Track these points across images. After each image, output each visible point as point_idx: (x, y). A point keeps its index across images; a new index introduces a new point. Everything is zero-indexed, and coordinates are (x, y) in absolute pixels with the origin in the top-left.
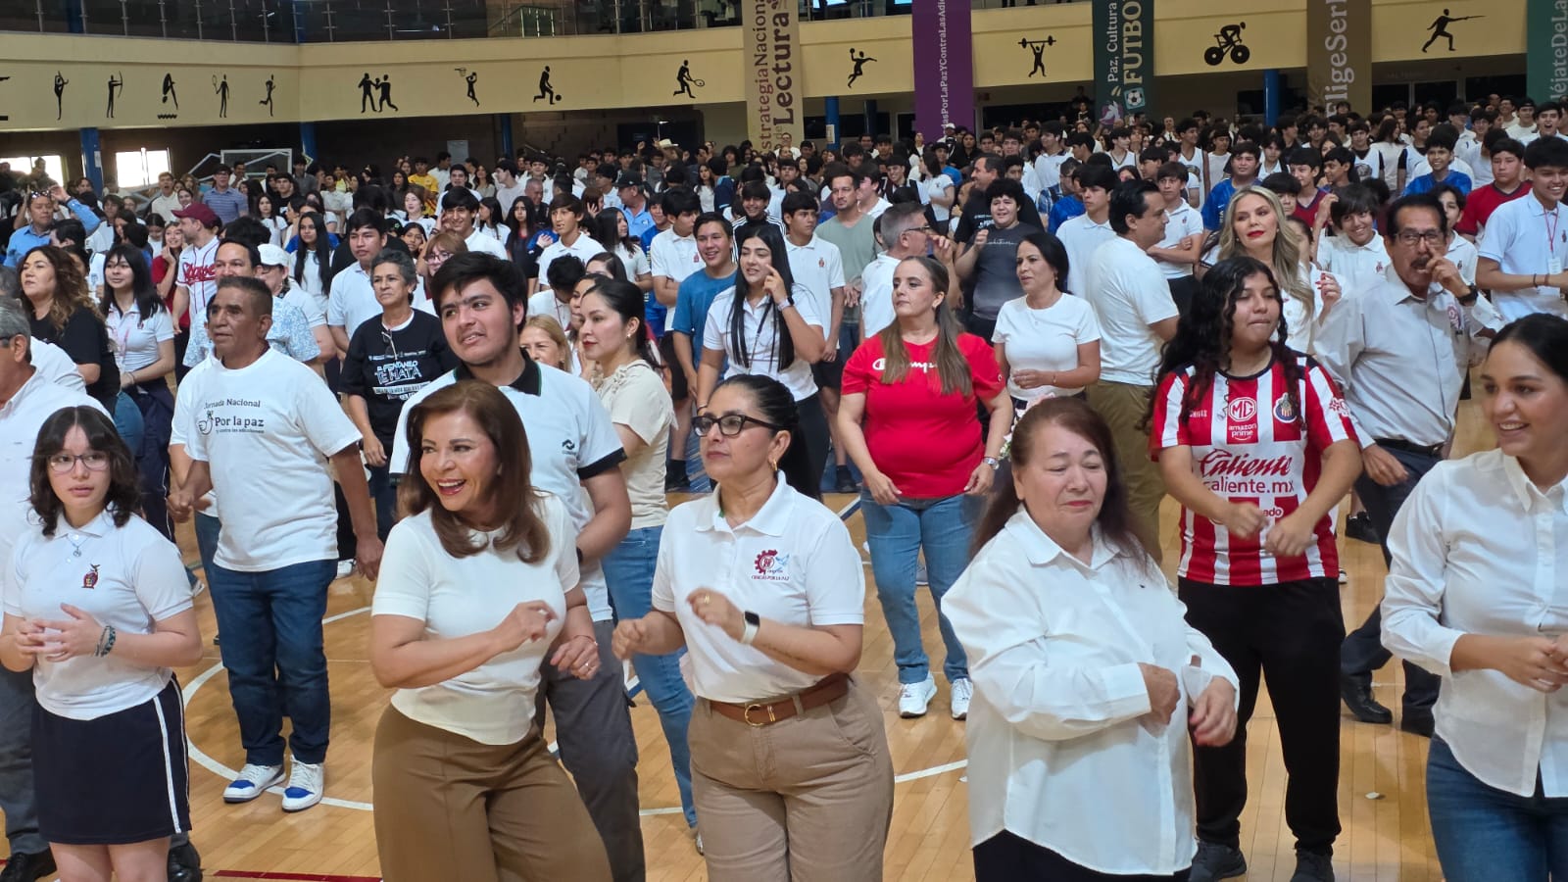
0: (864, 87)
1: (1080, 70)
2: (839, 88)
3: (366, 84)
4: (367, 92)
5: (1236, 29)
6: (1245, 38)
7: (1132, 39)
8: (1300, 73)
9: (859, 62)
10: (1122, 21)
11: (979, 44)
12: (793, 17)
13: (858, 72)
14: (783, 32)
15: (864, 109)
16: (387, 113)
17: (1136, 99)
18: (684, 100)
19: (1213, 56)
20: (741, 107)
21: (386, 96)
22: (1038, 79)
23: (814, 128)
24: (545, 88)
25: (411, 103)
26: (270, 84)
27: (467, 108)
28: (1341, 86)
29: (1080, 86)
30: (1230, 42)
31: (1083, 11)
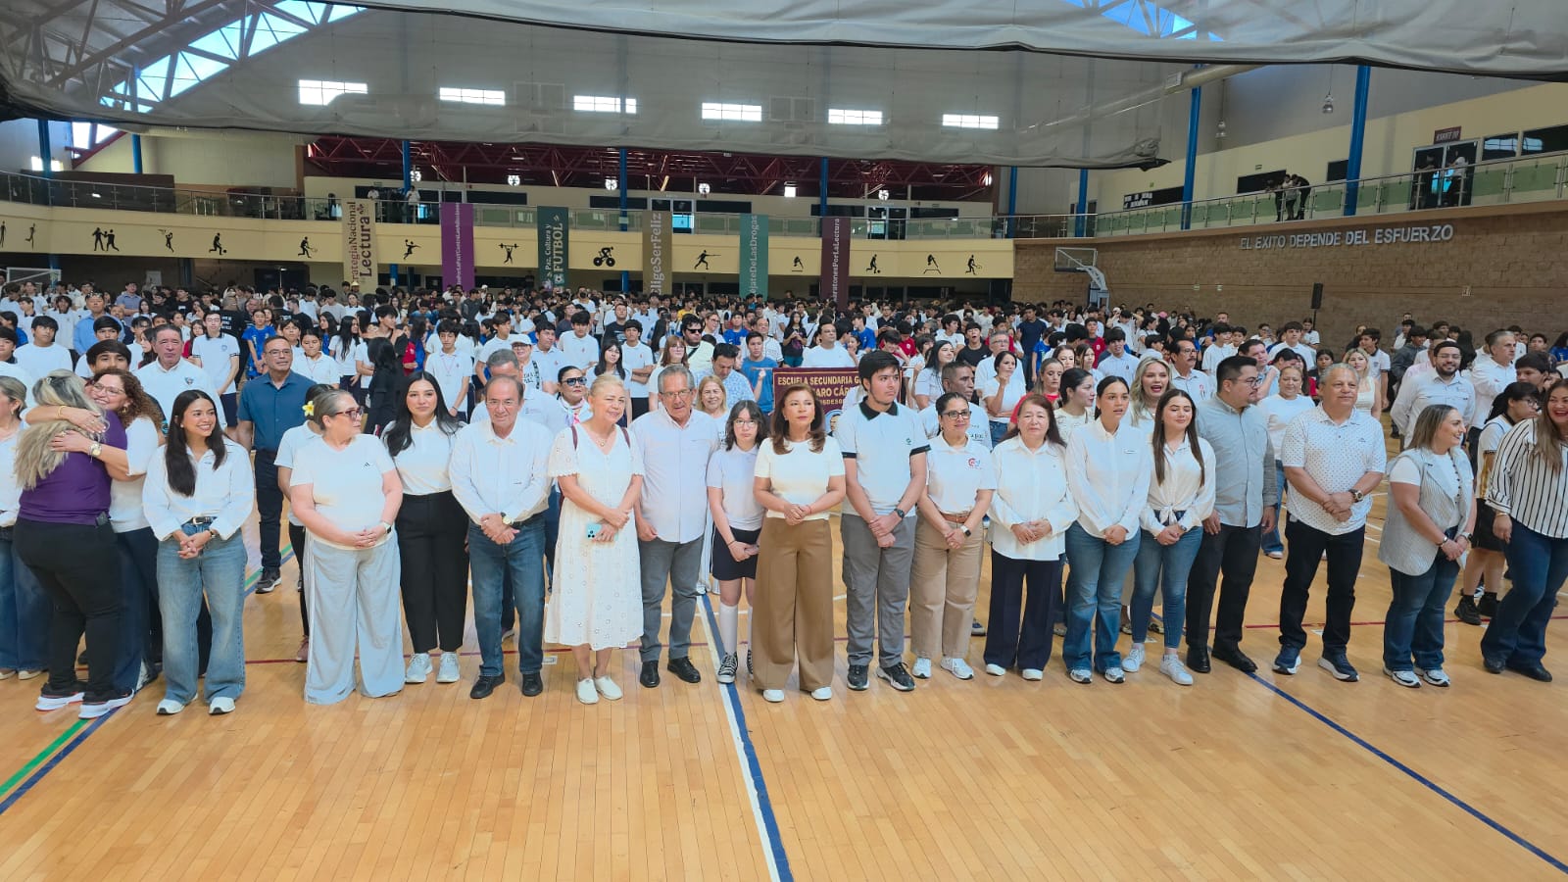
0: (412, 260)
1: (531, 262)
2: (399, 260)
3: (98, 234)
5: (609, 250)
6: (613, 254)
7: (558, 249)
8: (639, 274)
9: (410, 247)
10: (553, 240)
11: (477, 244)
12: (373, 219)
13: (410, 252)
14: (366, 227)
15: (406, 272)
16: (112, 252)
17: (559, 279)
18: (304, 258)
19: (597, 261)
20: (340, 265)
21: (111, 242)
22: (509, 264)
23: (383, 279)
24: (216, 244)
25: (128, 247)
26: (32, 229)
27: (167, 253)
28: (658, 283)
29: (529, 270)
30: (606, 256)
31: (534, 233)
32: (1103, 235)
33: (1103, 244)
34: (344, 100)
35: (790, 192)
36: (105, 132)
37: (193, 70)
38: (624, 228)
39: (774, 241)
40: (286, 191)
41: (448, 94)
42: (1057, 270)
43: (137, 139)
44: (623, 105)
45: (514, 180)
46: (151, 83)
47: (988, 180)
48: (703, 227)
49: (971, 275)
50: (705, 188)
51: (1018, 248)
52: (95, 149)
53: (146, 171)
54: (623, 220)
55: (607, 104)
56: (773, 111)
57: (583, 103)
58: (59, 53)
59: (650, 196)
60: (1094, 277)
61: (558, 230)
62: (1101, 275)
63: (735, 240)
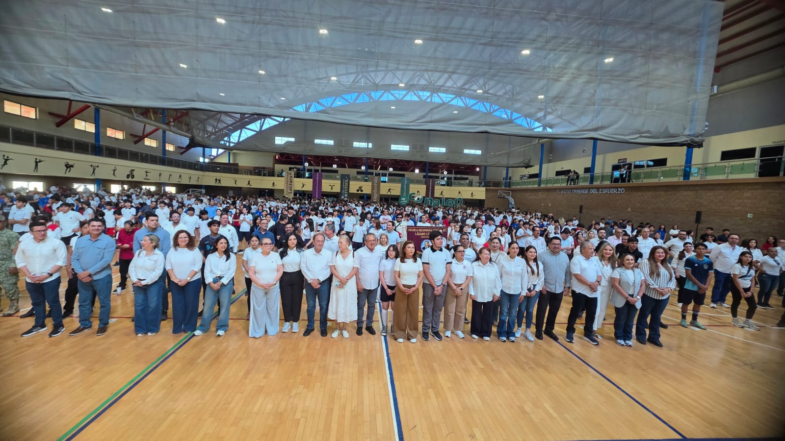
0: (304, 189)
1: (339, 191)
2: (300, 189)
3: (216, 180)
4: (216, 181)
5: (361, 187)
6: (362, 189)
7: (346, 187)
8: (370, 194)
9: (303, 185)
10: (345, 184)
11: (323, 185)
12: (293, 177)
13: (303, 187)
14: (291, 179)
15: (302, 192)
16: (220, 185)
17: (346, 195)
18: (273, 188)
19: (358, 191)
20: (283, 190)
21: (220, 182)
22: (332, 191)
23: (295, 194)
24: (249, 183)
25: (224, 183)
26: (198, 178)
27: (235, 185)
28: (375, 198)
29: (338, 193)
30: (360, 189)
31: (339, 182)
32: (513, 187)
33: (514, 190)
34: (288, 143)
35: (417, 171)
36: (221, 151)
37: (246, 134)
38: (366, 181)
39: (411, 186)
40: (269, 168)
41: (317, 141)
42: (499, 197)
43: (229, 153)
44: (368, 145)
45: (335, 166)
46: (235, 137)
47: (478, 169)
48: (390, 181)
49: (472, 198)
50: (391, 169)
51: (486, 190)
52: (218, 156)
53: (231, 162)
54: (366, 178)
55: (363, 145)
56: (413, 147)
57: (356, 144)
58: (210, 129)
59: (374, 171)
60: (510, 200)
61: (347, 181)
62: (512, 199)
63: (400, 185)
